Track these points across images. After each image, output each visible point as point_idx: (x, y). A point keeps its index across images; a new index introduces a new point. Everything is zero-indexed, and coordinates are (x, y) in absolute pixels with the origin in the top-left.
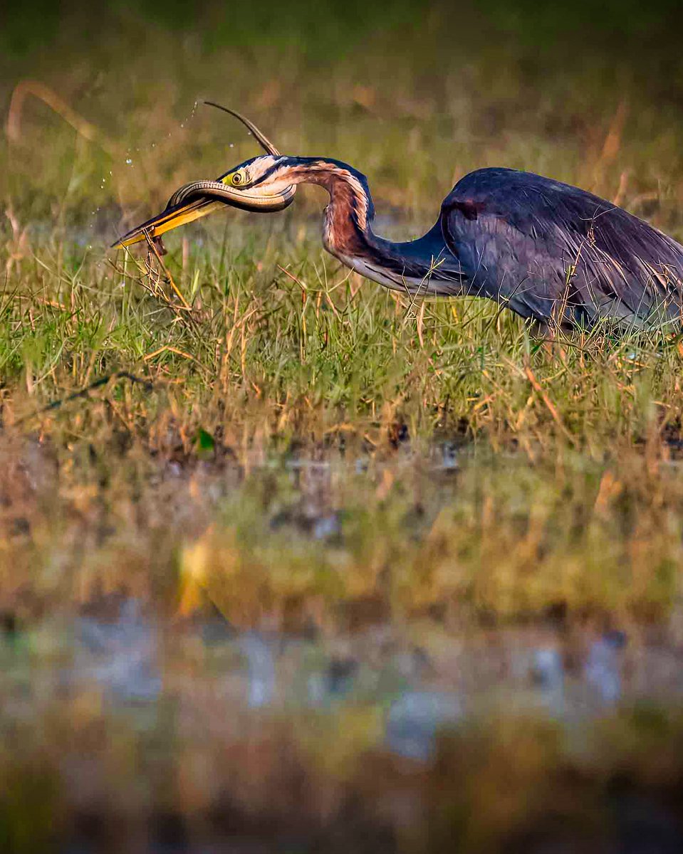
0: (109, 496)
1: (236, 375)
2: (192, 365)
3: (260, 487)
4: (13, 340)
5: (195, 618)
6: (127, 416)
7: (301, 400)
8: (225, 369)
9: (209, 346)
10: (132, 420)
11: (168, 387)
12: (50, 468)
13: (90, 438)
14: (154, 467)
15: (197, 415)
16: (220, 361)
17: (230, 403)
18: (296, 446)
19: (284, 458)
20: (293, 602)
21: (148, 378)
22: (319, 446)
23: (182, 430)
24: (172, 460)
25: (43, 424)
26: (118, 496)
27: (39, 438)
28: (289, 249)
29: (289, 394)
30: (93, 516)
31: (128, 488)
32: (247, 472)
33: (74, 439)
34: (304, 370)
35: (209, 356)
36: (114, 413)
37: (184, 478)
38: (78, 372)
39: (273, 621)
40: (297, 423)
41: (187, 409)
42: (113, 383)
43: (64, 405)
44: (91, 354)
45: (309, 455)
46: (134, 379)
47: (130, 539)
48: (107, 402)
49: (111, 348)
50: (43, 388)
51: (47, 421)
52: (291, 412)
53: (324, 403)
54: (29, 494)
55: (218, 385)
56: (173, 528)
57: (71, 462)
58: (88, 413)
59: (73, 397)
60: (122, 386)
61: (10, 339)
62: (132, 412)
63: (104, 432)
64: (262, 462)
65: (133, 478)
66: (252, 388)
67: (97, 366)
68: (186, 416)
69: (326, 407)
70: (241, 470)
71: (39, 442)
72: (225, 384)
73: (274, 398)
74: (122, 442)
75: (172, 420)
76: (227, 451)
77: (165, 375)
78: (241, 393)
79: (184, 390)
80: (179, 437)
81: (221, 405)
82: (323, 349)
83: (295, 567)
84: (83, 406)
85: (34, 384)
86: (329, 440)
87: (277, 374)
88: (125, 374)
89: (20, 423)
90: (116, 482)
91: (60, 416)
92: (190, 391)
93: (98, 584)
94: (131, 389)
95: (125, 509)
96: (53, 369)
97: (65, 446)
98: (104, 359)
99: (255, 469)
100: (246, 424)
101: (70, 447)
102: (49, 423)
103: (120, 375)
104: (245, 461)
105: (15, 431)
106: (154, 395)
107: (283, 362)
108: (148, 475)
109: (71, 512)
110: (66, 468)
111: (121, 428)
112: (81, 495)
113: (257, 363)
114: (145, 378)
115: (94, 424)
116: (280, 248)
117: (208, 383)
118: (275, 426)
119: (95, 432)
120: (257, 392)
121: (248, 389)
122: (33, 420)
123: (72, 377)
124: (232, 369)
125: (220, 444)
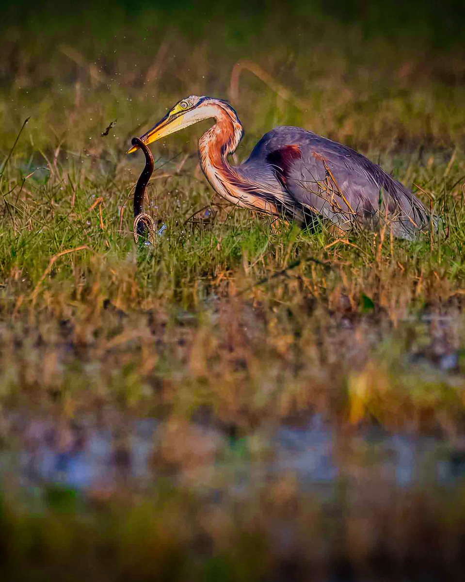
0: (301, 343)
1: (388, 258)
2: (357, 251)
3: (404, 334)
4: (234, 237)
5: (360, 425)
6: (313, 288)
7: (431, 273)
8: (379, 254)
9: (369, 239)
10: (317, 290)
11: (341, 267)
12: (261, 325)
13: (288, 303)
14: (333, 322)
15: (361, 286)
16: (376, 249)
17: (383, 277)
18: (428, 306)
19: (420, 314)
20: (427, 413)
21: (327, 261)
22: (444, 306)
23: (351, 297)
24: (344, 317)
25: (255, 293)
26: (307, 343)
27: (253, 303)
28: (422, 171)
29: (423, 271)
30: (291, 357)
31: (314, 337)
32: (395, 324)
33: (277, 304)
34: (433, 253)
35: (369, 245)
36: (305, 285)
37: (352, 328)
38: (280, 258)
39: (413, 426)
40: (429, 289)
41: (354, 282)
42: (303, 265)
43: (270, 282)
44: (288, 246)
45: (437, 311)
46: (317, 262)
47: (316, 372)
48: (299, 278)
49: (302, 241)
50: (256, 269)
51: (259, 292)
52: (424, 283)
53: (447, 276)
54: (246, 342)
55: (375, 265)
56: (345, 364)
57: (276, 320)
58: (286, 286)
59: (276, 275)
60: (310, 266)
61: (233, 237)
62: (316, 285)
63: (298, 299)
64: (405, 317)
65: (317, 330)
66: (399, 267)
67: (292, 254)
68: (353, 286)
69: (449, 278)
70: (391, 324)
71: (253, 306)
72: (380, 264)
73: (413, 273)
74: (309, 306)
75: (344, 289)
76: (381, 310)
77: (339, 259)
78: (391, 269)
79: (352, 269)
80: (349, 301)
81: (378, 279)
82: (446, 239)
83: (428, 389)
84: (283, 281)
85: (249, 267)
86: (450, 301)
87: (415, 256)
88: (312, 259)
89: (239, 294)
90: (306, 333)
91: (267, 289)
92: (356, 269)
93: (294, 403)
94: (315, 269)
95: (312, 352)
96: (262, 256)
97: (271, 308)
98: (297, 249)
99: (401, 322)
100: (394, 290)
101: (275, 310)
102: (260, 294)
103: (308, 260)
104: (394, 317)
105: (236, 300)
106: (332, 273)
107: (418, 248)
108: (328, 328)
109: (276, 355)
110: (272, 324)
111: (310, 296)
112: (282, 342)
113: (402, 249)
114: (325, 261)
115: (290, 294)
116: (417, 171)
117: (368, 263)
118: (414, 292)
119: (290, 299)
120: (401, 269)
121: (396, 267)
122: (248, 291)
123: (275, 262)
124: (384, 254)
125: (378, 305)
